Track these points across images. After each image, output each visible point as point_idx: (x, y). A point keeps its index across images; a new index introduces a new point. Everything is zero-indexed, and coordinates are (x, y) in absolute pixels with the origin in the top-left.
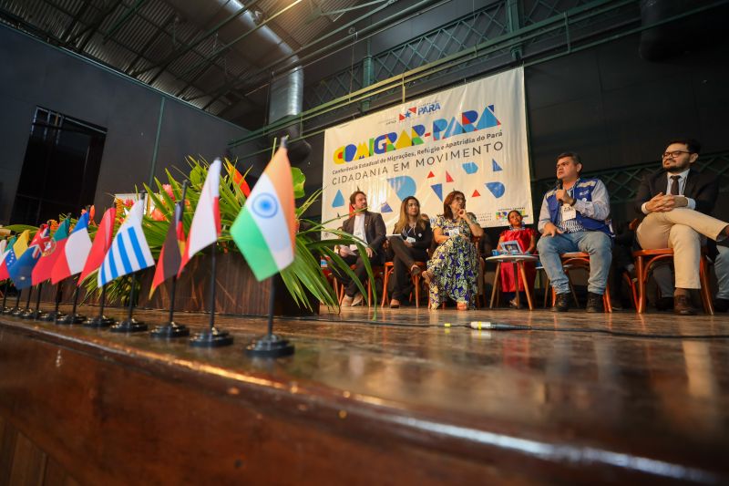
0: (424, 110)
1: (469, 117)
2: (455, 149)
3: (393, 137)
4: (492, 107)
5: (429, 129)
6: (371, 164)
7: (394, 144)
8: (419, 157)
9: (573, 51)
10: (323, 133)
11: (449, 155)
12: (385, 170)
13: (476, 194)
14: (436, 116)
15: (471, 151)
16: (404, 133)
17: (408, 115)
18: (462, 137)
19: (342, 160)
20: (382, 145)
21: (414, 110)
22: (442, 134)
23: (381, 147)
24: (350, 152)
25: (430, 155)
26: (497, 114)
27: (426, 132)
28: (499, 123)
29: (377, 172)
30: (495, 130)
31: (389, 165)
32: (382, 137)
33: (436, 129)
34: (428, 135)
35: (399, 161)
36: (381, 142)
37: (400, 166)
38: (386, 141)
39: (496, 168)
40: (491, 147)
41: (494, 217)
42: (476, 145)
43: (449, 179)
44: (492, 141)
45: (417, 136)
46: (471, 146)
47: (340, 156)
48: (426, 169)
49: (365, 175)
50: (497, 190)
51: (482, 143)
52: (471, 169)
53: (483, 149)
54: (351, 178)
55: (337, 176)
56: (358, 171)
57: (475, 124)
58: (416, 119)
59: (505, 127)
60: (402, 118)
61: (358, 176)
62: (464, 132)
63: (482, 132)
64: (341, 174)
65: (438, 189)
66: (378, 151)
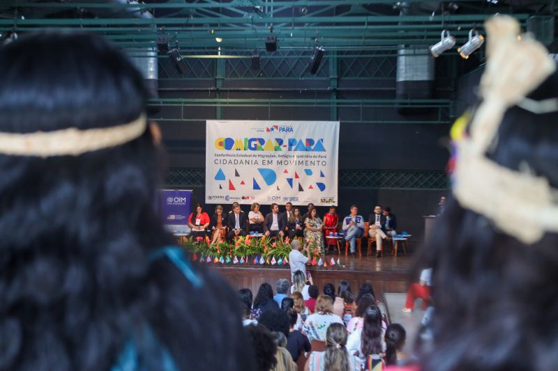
0: (283, 130)
1: (310, 142)
2: (301, 160)
3: (262, 141)
4: (322, 140)
5: (286, 142)
6: (245, 156)
7: (263, 147)
8: (280, 159)
9: (364, 122)
10: (205, 122)
11: (297, 162)
12: (256, 162)
13: (311, 187)
14: (290, 135)
15: (309, 163)
16: (270, 141)
17: (272, 129)
18: (305, 153)
19: (223, 148)
20: (254, 144)
21: (276, 127)
22: (293, 147)
23: (253, 146)
24: (229, 143)
25: (285, 159)
26: (325, 145)
27: (284, 144)
28: (325, 151)
29: (250, 163)
30: (322, 154)
31: (260, 160)
32: (255, 140)
33: (291, 144)
34: (285, 146)
35: (266, 159)
36: (253, 143)
37: (266, 162)
38: (257, 142)
39: (322, 175)
40: (320, 163)
41: (319, 201)
42: (313, 159)
43: (297, 177)
44: (322, 160)
45: (278, 145)
46: (309, 159)
47: (221, 144)
48: (284, 167)
49: (241, 162)
50: (322, 187)
51: (316, 159)
52: (309, 172)
53: (316, 163)
54: (230, 162)
55: (219, 158)
56: (236, 158)
57: (313, 147)
58: (277, 134)
59: (328, 153)
60: (268, 130)
61: (236, 162)
62: (306, 150)
63: (316, 153)
64: (222, 158)
65: (290, 181)
66: (250, 148)
